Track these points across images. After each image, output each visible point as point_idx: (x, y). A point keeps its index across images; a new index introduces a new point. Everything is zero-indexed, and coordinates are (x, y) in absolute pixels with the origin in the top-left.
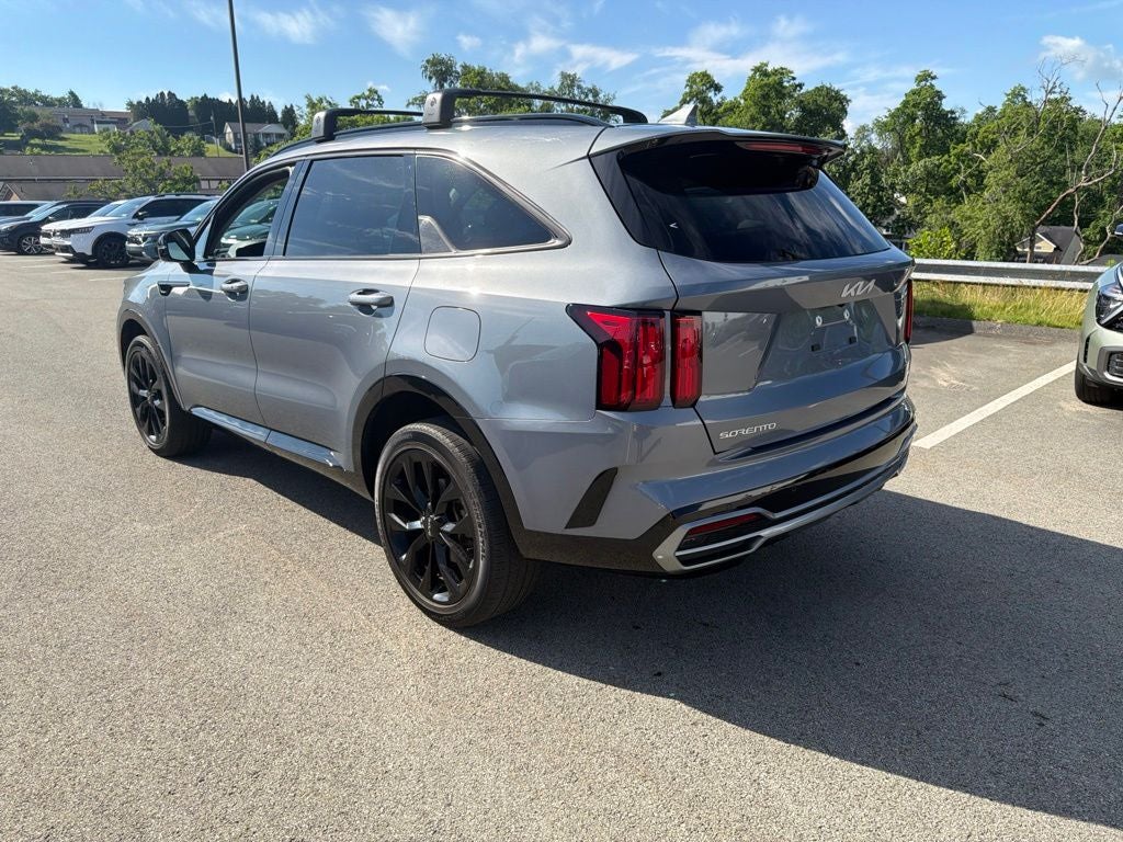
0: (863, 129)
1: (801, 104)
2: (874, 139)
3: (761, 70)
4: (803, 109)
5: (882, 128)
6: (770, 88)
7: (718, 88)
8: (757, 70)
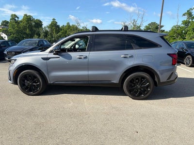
0: (45, 27)
1: (35, 22)
2: (47, 29)
3: (26, 15)
4: (35, 23)
5: (48, 27)
6: (28, 19)
7: (18, 18)
8: (25, 15)
